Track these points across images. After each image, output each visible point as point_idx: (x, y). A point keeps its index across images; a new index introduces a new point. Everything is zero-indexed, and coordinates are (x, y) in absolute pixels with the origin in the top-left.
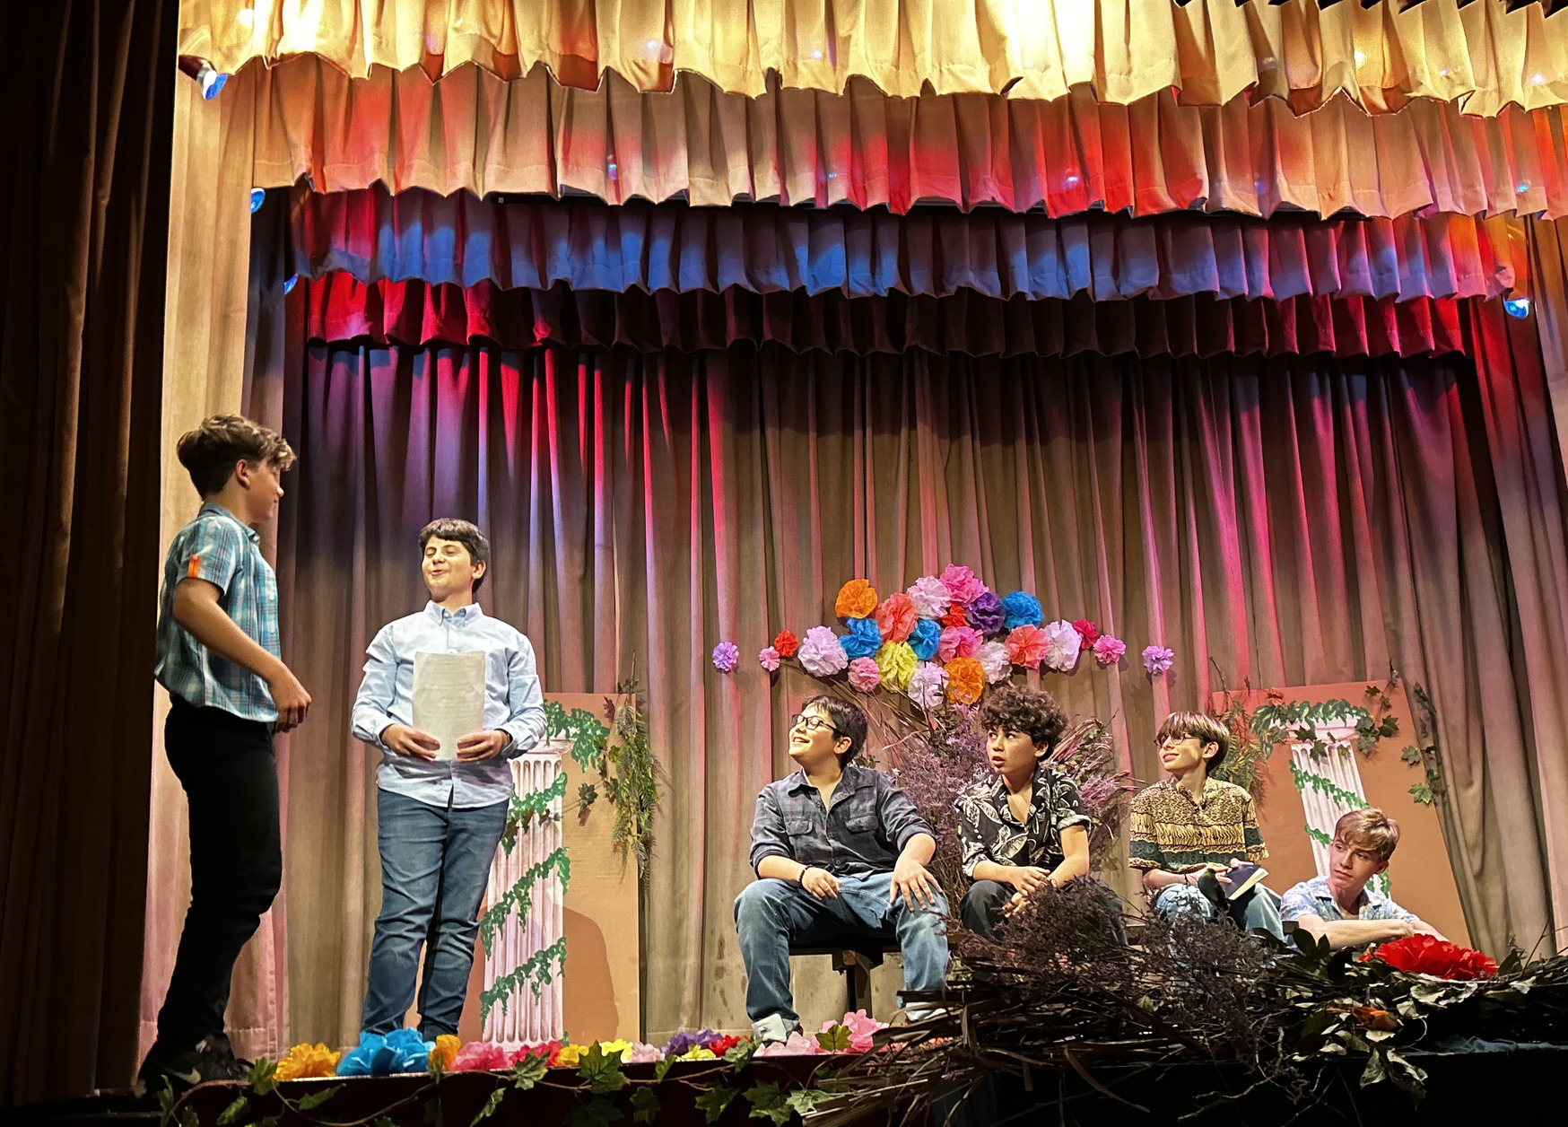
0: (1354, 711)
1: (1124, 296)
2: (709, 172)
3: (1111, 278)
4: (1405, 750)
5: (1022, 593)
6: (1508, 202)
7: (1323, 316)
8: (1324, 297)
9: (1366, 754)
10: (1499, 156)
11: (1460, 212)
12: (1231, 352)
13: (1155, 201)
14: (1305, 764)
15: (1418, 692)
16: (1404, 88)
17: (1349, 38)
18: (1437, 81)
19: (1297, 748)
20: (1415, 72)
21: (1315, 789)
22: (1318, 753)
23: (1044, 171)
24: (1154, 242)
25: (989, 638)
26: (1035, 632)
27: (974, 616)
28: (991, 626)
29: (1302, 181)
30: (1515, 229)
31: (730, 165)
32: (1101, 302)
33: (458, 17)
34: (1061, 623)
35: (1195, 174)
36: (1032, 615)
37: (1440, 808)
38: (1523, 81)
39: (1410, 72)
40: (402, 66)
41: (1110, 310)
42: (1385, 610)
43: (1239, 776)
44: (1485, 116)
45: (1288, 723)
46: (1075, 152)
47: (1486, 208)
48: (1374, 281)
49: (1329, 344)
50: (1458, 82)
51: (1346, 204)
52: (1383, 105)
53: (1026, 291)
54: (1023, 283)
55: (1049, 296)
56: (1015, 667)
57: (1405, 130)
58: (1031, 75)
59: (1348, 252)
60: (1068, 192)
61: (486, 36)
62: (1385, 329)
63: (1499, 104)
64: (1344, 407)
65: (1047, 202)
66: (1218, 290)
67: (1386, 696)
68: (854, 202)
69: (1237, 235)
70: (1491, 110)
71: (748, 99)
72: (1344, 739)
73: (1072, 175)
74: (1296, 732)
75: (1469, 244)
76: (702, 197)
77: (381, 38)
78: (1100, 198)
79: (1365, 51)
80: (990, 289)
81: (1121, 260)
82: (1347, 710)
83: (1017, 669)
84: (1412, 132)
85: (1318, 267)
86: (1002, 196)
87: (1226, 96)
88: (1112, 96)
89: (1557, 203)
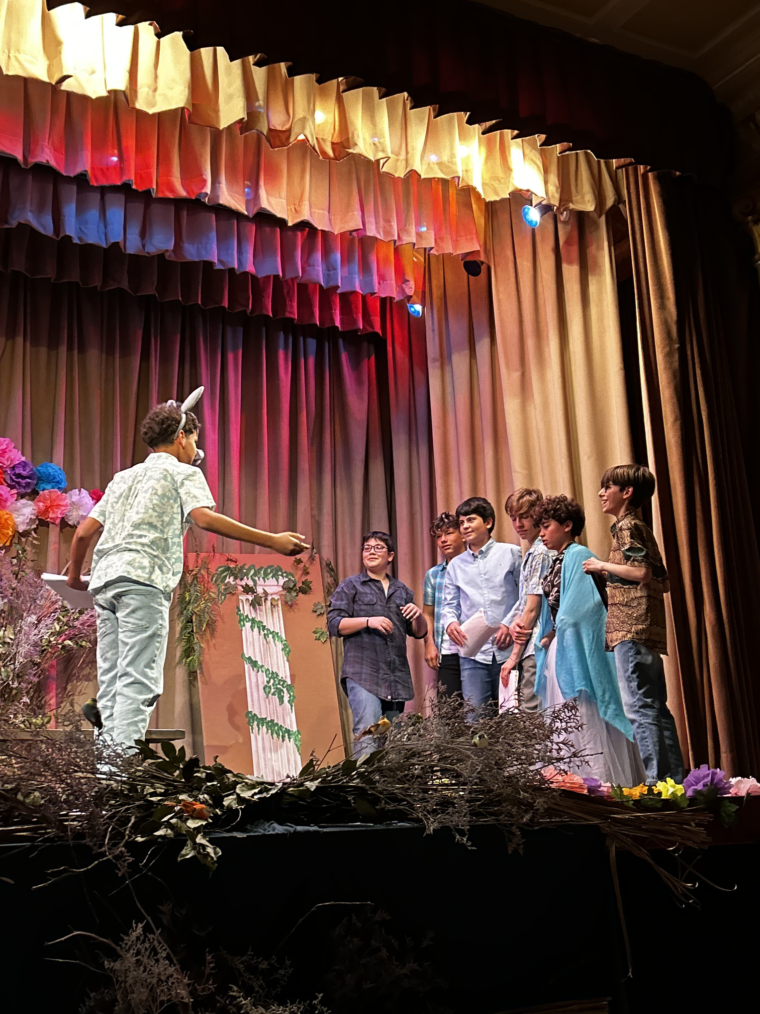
0: (285, 575)
1: (148, 253)
3: (138, 238)
4: (315, 605)
5: (52, 464)
6: (410, 238)
7: (291, 293)
8: (292, 279)
9: (289, 606)
10: (408, 204)
11: (379, 237)
12: (224, 308)
13: (172, 189)
14: (246, 610)
15: (328, 565)
16: (345, 144)
17: (312, 102)
18: (368, 146)
19: (243, 597)
20: (353, 136)
21: (252, 628)
22: (256, 603)
23: (90, 148)
24: (173, 218)
25: (22, 496)
26: (58, 496)
27: (11, 478)
28: (24, 487)
29: (278, 196)
30: (419, 256)
32: (130, 254)
34: (80, 491)
35: (202, 175)
36: (58, 482)
37: (334, 646)
38: (422, 156)
39: (350, 135)
41: (138, 262)
42: (313, 506)
43: (200, 616)
44: (397, 175)
45: (238, 581)
46: (115, 139)
47: (396, 238)
48: (324, 275)
49: (292, 313)
50: (380, 148)
51: (306, 218)
52: (331, 154)
53: (72, 235)
54: (70, 229)
55: (90, 242)
56: (39, 519)
57: (350, 172)
58: (81, 76)
59: (308, 252)
60: (107, 169)
62: (331, 309)
63: (406, 168)
64: (299, 359)
65: (89, 172)
66: (216, 262)
67: (307, 566)
69: (234, 223)
70: (401, 173)
72: (274, 594)
73: (113, 156)
74: (242, 586)
75: (387, 260)
78: (130, 177)
79: (323, 113)
80: (45, 228)
81: (148, 226)
82: (280, 573)
83: (42, 523)
84: (354, 176)
85: (287, 258)
86: (56, 160)
87: (223, 124)
88: (140, 105)
89: (441, 244)
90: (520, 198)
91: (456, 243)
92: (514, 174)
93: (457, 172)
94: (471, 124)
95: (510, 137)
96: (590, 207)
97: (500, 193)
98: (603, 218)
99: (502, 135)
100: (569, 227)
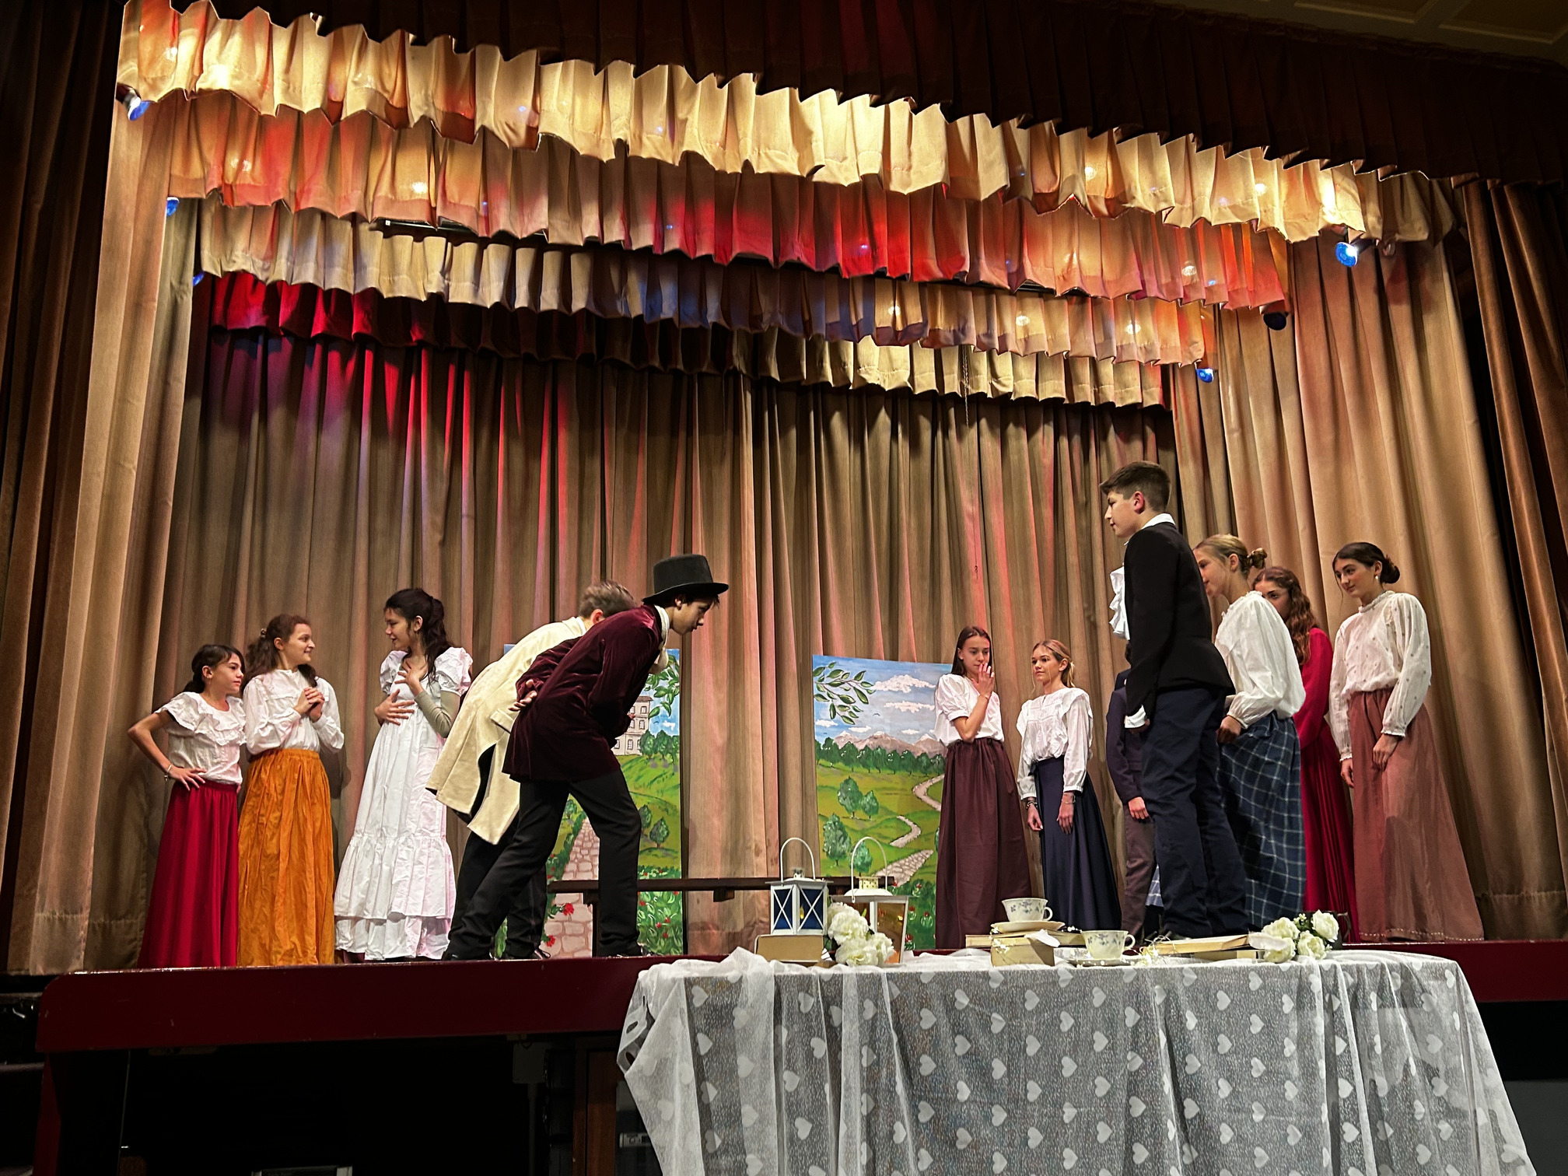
2: (567, 217)
6: (1199, 294)
7: (1057, 370)
11: (1163, 297)
13: (928, 272)
16: (1121, 199)
17: (1081, 158)
18: (1147, 197)
20: (1130, 188)
23: (841, 237)
29: (1043, 264)
30: (1208, 313)
31: (584, 212)
33: (357, 72)
35: (960, 252)
38: (1211, 203)
39: (1127, 188)
40: (306, 110)
44: (1182, 226)
46: (866, 227)
47: (1183, 296)
50: (1162, 198)
51: (1077, 285)
52: (1105, 211)
54: (821, 327)
57: (1123, 231)
58: (833, 164)
60: (859, 258)
61: (380, 90)
63: (1193, 216)
65: (841, 264)
66: (975, 344)
68: (685, 250)
70: (1187, 223)
71: (601, 162)
73: (863, 243)
75: (1171, 322)
76: (559, 236)
77: (289, 83)
78: (884, 264)
79: (1094, 168)
80: (796, 330)
81: (900, 314)
84: (1129, 233)
86: (806, 257)
87: (985, 194)
88: (895, 187)
89: (1235, 296)
90: (1334, 235)
91: (1254, 294)
92: (1325, 209)
93: (1255, 214)
94: (1271, 159)
95: (1318, 166)
96: (1423, 235)
97: (1308, 231)
98: (1440, 247)
99: (1306, 168)
100: (1394, 261)
